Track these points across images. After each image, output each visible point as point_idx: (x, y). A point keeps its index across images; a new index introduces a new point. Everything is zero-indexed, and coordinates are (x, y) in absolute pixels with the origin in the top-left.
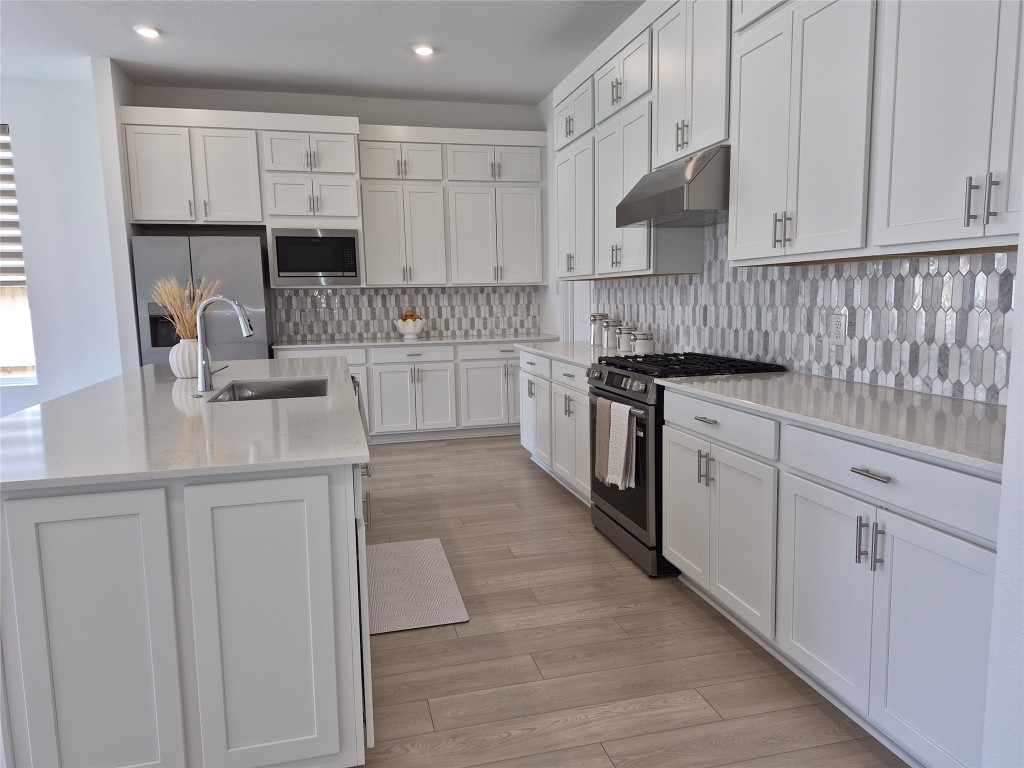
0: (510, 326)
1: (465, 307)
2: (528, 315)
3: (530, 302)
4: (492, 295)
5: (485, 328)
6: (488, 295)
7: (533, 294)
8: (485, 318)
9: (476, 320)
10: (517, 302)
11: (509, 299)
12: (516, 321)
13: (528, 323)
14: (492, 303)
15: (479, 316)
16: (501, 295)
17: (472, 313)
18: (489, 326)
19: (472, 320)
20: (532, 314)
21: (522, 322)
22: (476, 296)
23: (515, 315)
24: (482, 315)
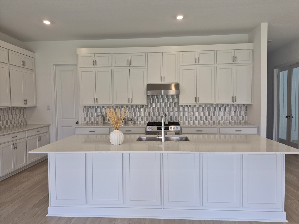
0: (18, 123)
1: (4, 116)
2: (23, 118)
3: (24, 113)
4: (13, 110)
5: (11, 124)
6: (12, 110)
7: (24, 110)
8: (11, 120)
9: (8, 121)
10: (20, 113)
11: (18, 112)
12: (20, 120)
13: (23, 121)
14: (13, 113)
15: (9, 119)
16: (15, 111)
17: (7, 118)
18: (12, 123)
19: (7, 121)
20: (24, 117)
21: (22, 120)
22: (8, 110)
23: (20, 118)
24: (10, 119)
